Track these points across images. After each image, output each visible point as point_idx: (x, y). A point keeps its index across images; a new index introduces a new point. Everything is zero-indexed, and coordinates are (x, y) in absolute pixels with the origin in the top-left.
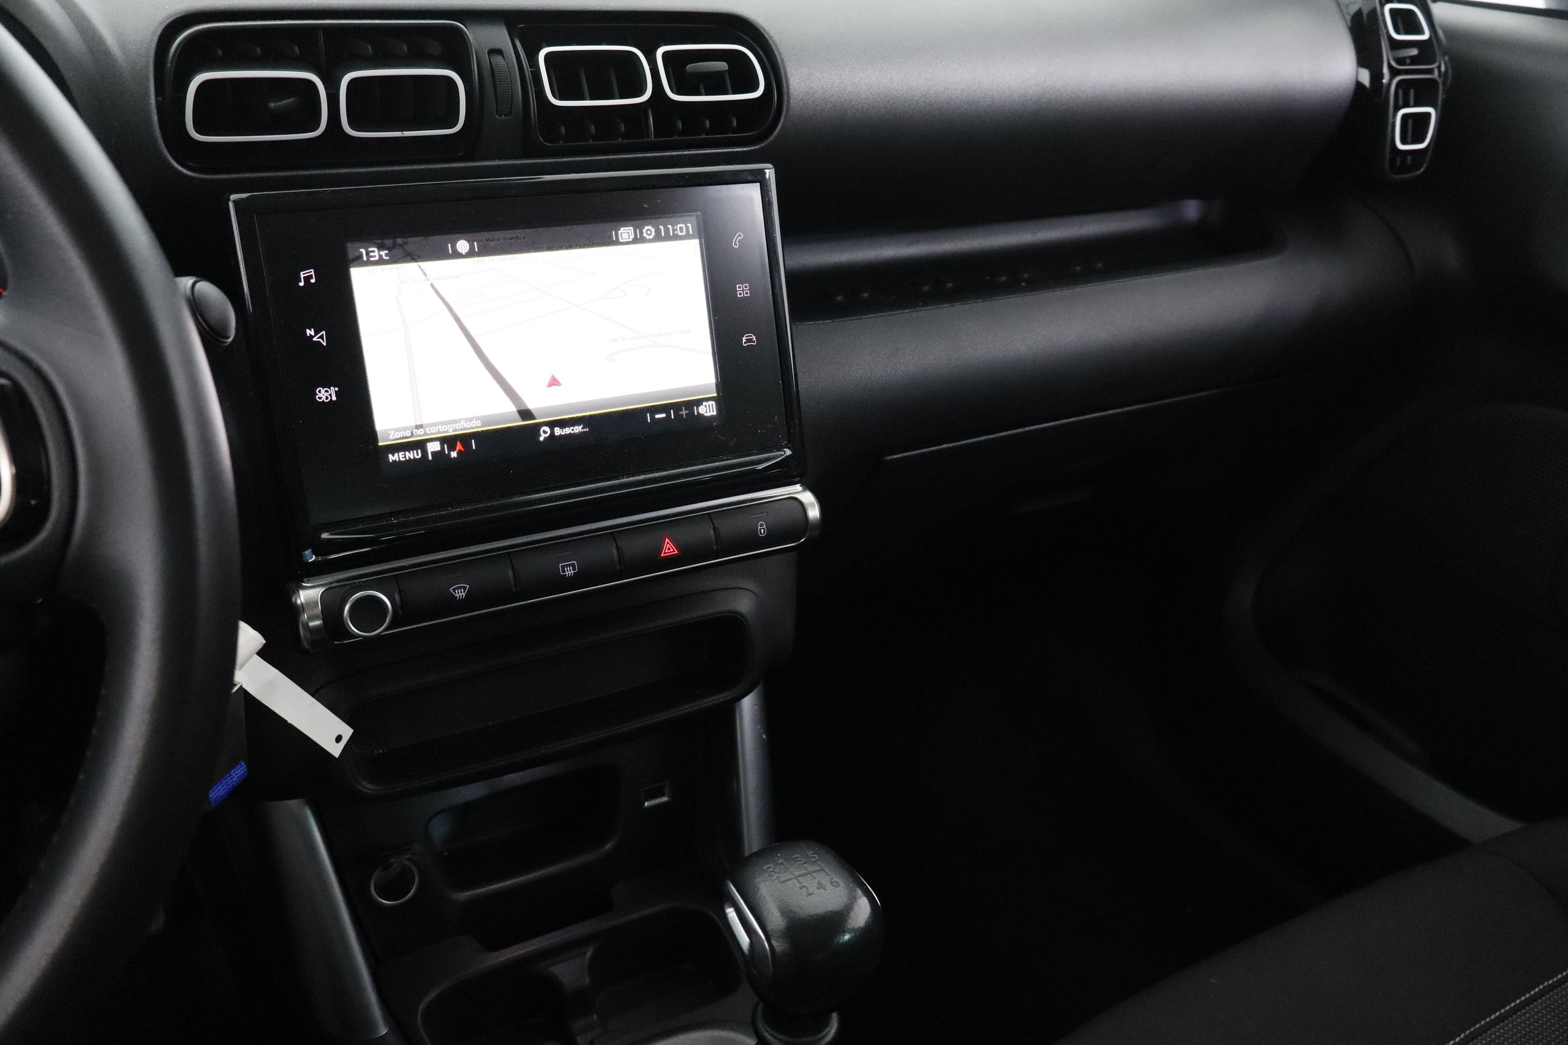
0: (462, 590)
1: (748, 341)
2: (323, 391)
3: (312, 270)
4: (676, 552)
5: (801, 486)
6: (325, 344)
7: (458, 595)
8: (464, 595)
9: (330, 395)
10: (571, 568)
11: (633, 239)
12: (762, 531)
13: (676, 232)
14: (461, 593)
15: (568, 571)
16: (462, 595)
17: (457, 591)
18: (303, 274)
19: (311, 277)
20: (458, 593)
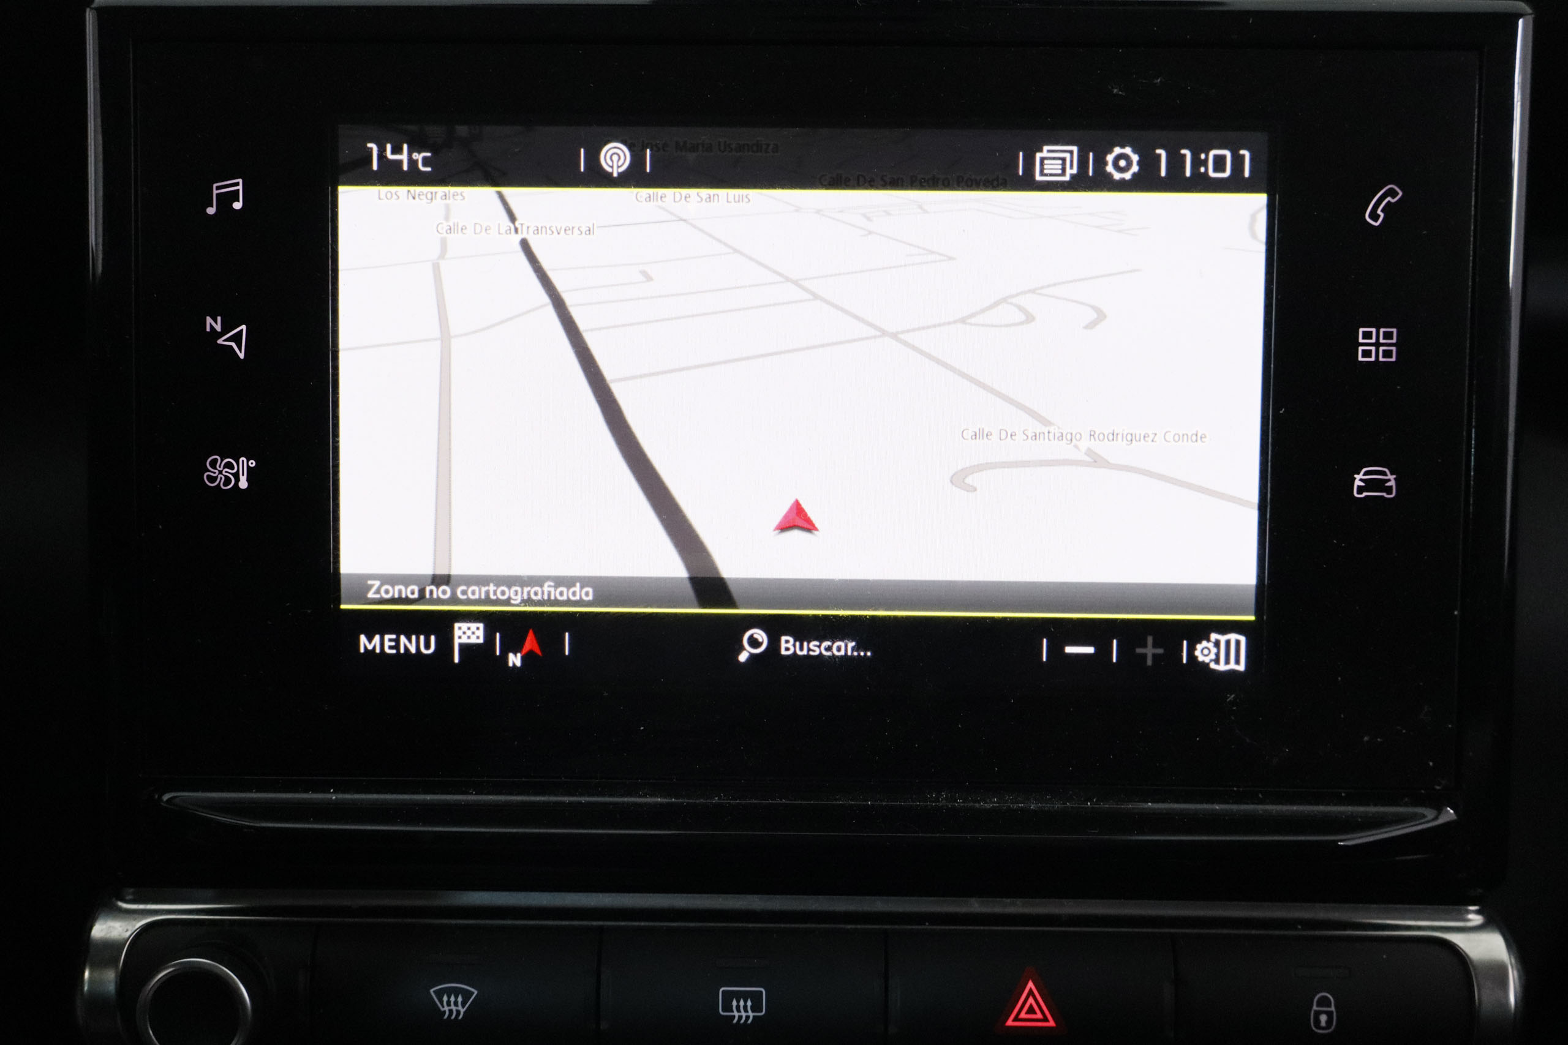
0: (460, 999)
1: (1369, 485)
2: (221, 464)
3: (240, 181)
4: (1052, 1023)
5: (1478, 912)
6: (242, 356)
7: (446, 1009)
8: (462, 1011)
9: (236, 476)
10: (749, 1003)
11: (1073, 176)
12: (1323, 1018)
13: (1202, 170)
14: (456, 1004)
15: (738, 1010)
16: (458, 1012)
17: (445, 999)
18: (218, 188)
19: (234, 196)
20: (449, 1004)
